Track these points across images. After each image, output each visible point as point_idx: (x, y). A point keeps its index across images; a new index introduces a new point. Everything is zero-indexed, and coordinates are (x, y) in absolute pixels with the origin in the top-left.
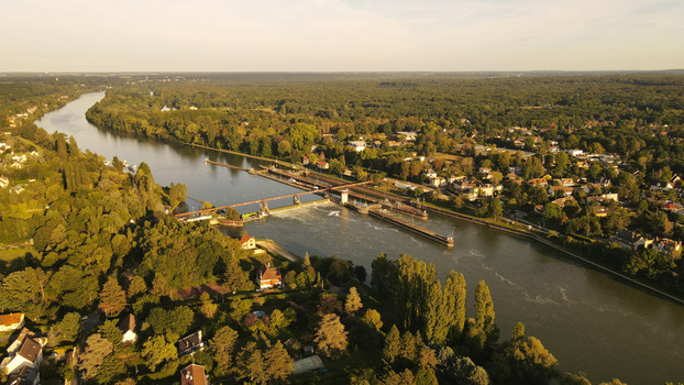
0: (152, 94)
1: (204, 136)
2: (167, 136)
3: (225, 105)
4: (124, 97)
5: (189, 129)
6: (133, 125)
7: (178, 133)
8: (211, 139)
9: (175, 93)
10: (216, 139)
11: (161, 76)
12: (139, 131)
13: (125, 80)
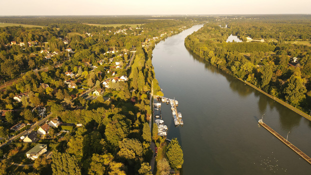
0: (226, 27)
1: (258, 76)
2: (224, 69)
3: (271, 37)
4: (210, 28)
5: (244, 67)
6: (204, 52)
7: (233, 68)
8: (266, 83)
9: (238, 27)
10: (271, 83)
11: (233, 16)
12: (207, 58)
13: (216, 18)
